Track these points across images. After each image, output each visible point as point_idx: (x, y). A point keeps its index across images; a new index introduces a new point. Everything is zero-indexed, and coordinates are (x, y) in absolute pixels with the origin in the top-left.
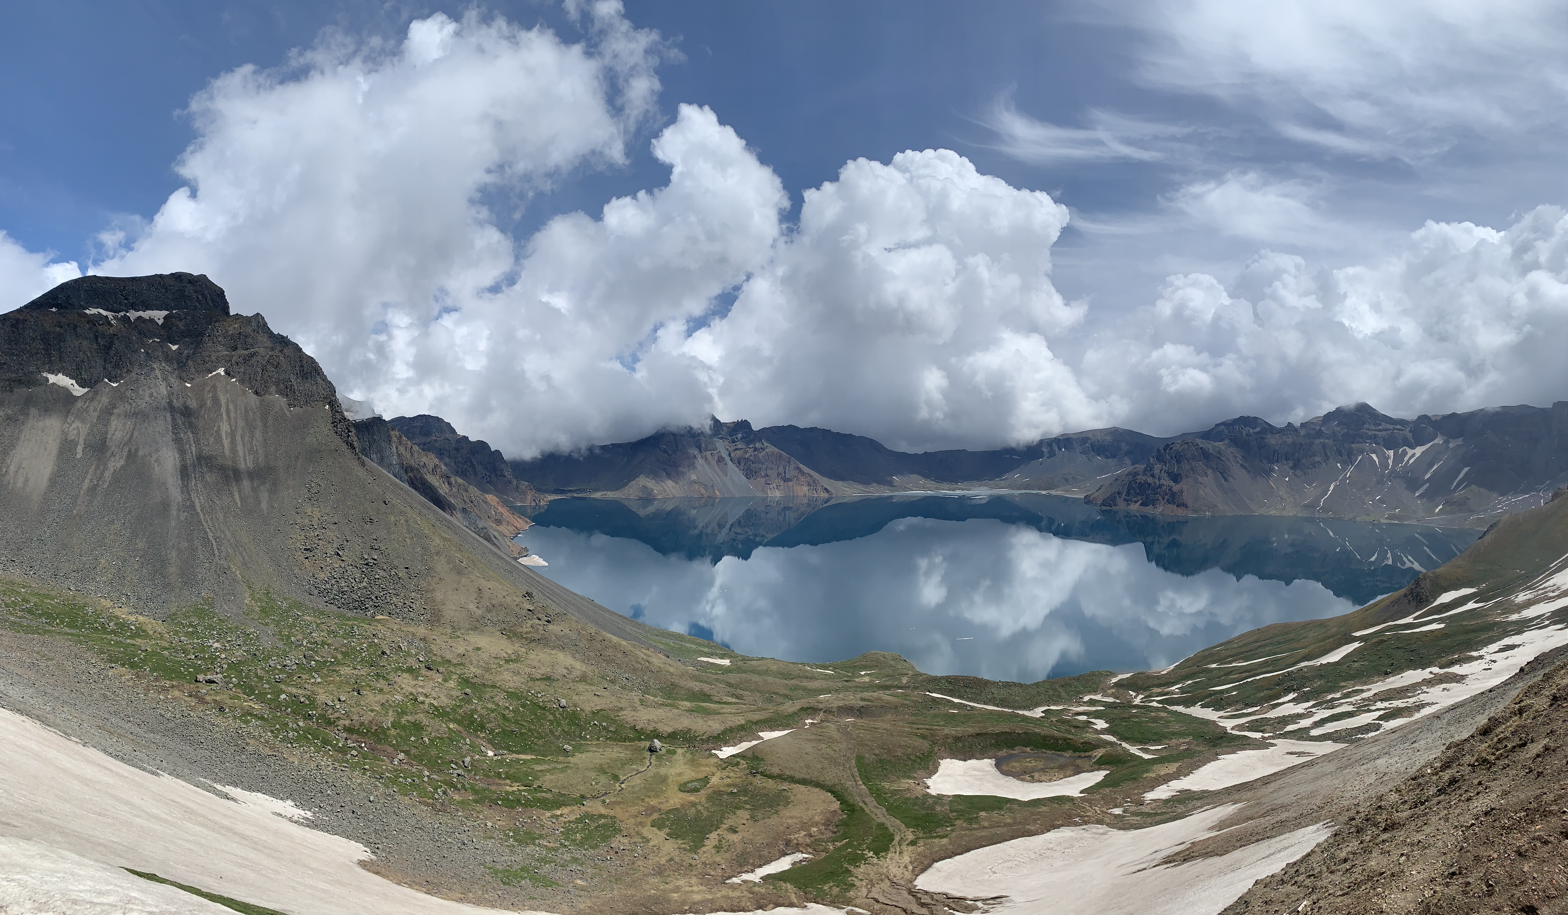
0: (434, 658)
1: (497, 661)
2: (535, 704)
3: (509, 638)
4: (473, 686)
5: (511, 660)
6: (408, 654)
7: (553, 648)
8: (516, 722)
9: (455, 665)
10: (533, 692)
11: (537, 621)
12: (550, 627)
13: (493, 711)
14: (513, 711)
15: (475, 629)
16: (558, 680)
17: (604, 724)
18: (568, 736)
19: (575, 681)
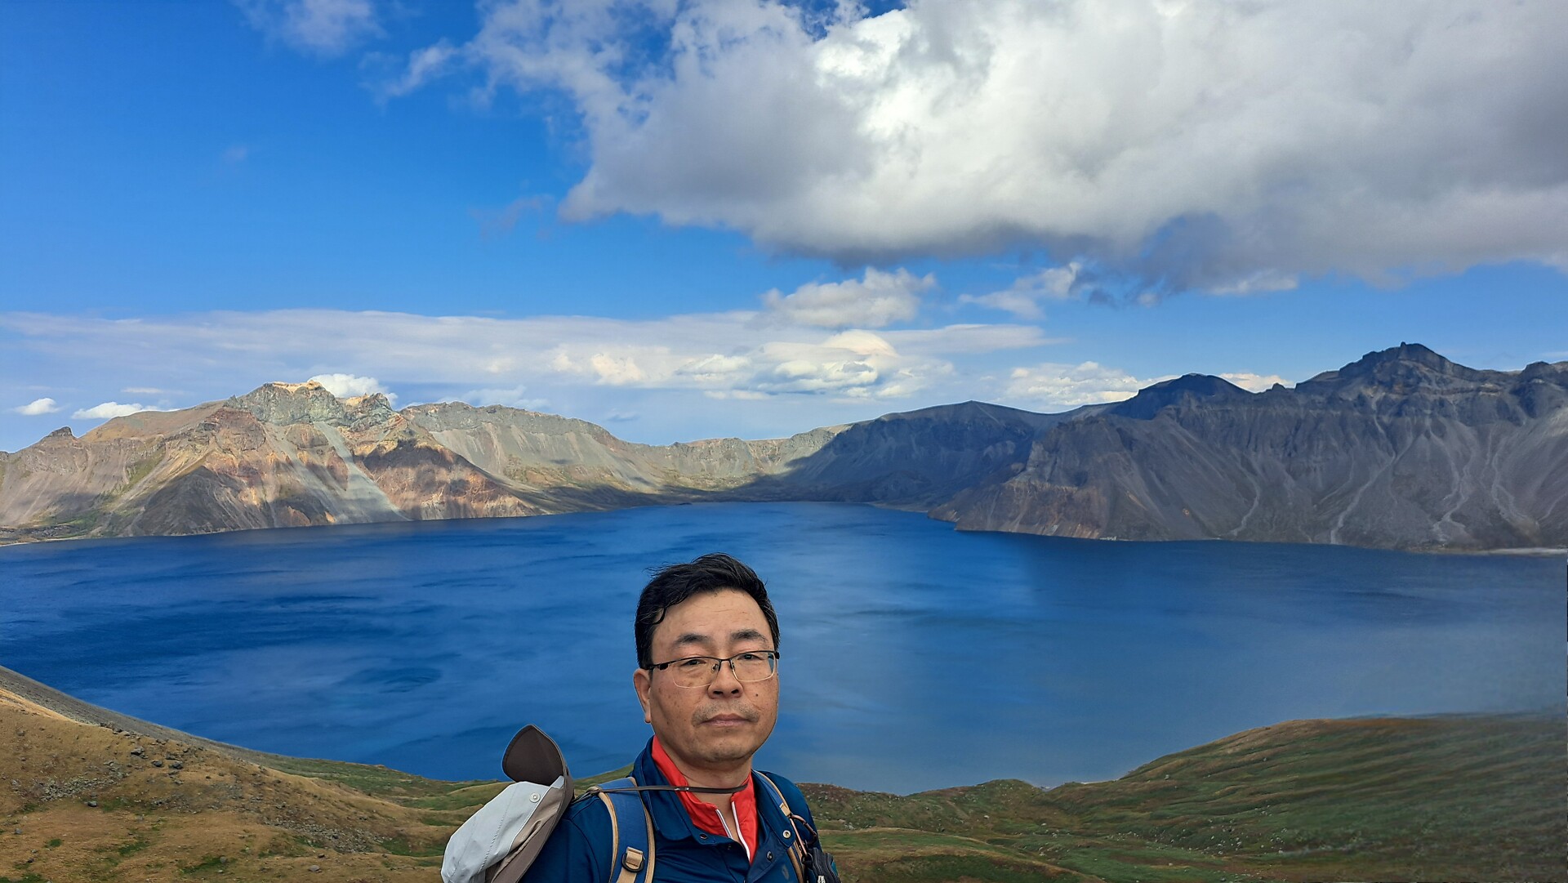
19: (262, 855)
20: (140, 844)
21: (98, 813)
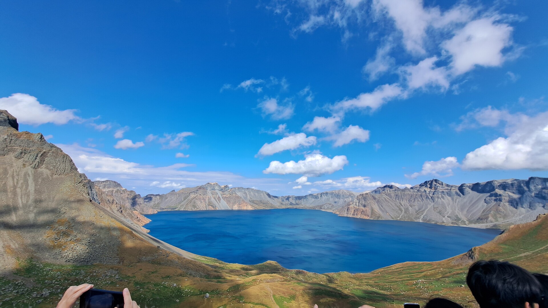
0: (123, 276)
1: (148, 273)
2: (165, 286)
3: (153, 264)
4: (140, 284)
6: (111, 277)
7: (169, 265)
8: (158, 295)
9: (131, 277)
10: (163, 282)
11: (163, 257)
12: (168, 258)
13: (148, 292)
14: (156, 290)
15: (139, 262)
16: (172, 276)
17: (190, 290)
18: (178, 296)
19: (178, 276)
20: (156, 271)
21: (151, 264)
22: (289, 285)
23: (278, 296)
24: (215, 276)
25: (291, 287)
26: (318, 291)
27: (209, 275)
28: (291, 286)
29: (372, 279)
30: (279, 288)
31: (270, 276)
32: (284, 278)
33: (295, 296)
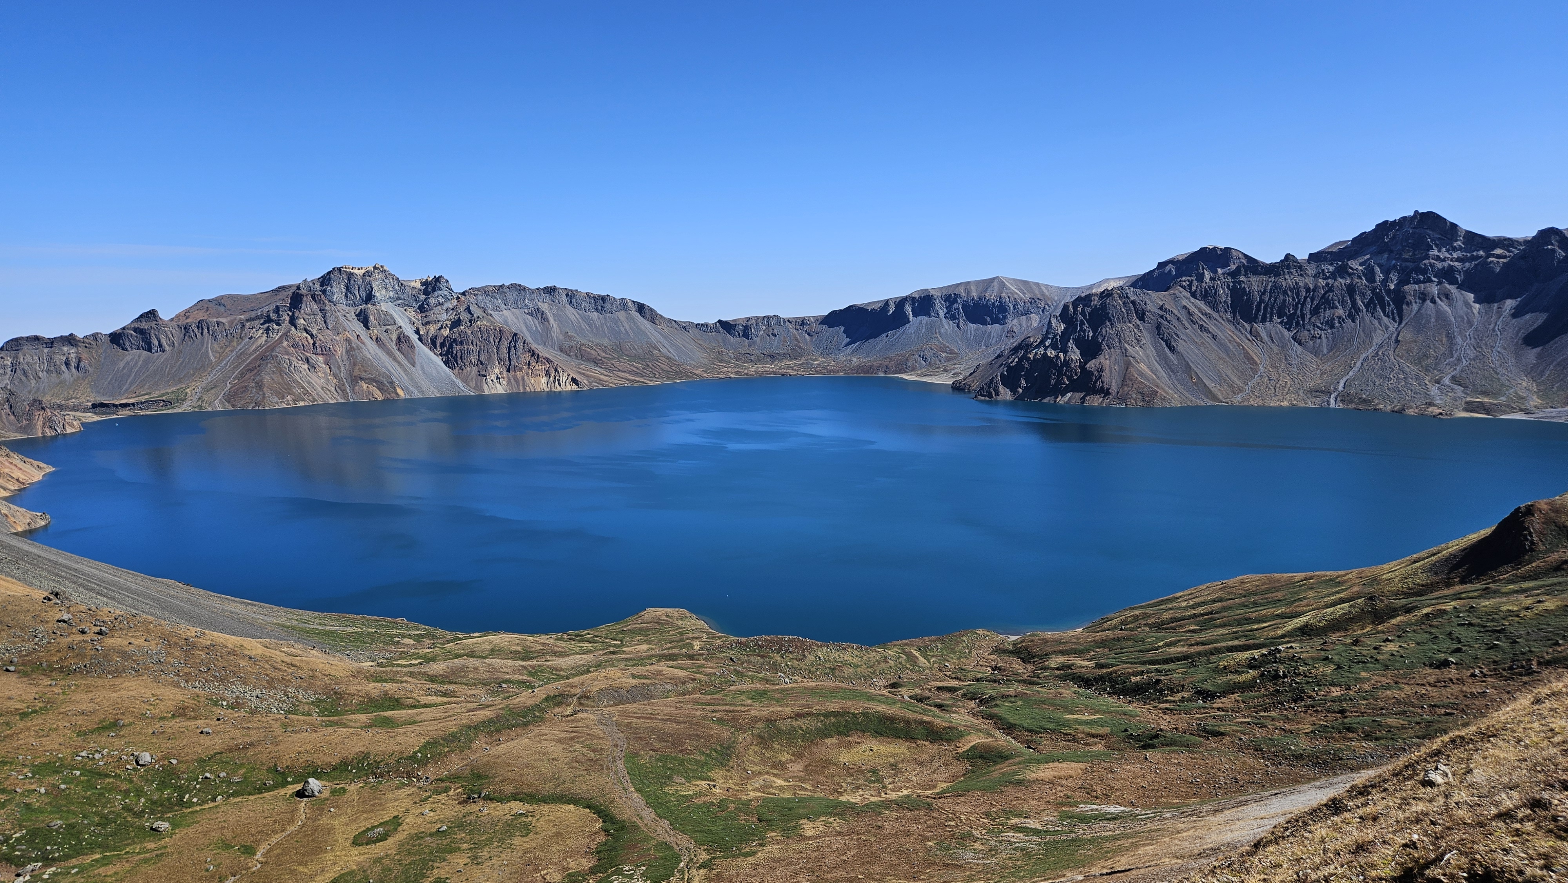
2: (90, 772)
5: (35, 712)
7: (117, 673)
8: (56, 811)
10: (84, 754)
11: (80, 637)
12: (109, 641)
14: (47, 794)
16: (131, 723)
17: (222, 774)
18: (159, 808)
20: (43, 709)
22: (708, 708)
23: (651, 757)
24: (371, 700)
25: (718, 715)
26: (833, 719)
27: (339, 696)
28: (719, 711)
29: (1088, 651)
30: (660, 725)
31: (634, 676)
32: (694, 680)
33: (728, 748)
